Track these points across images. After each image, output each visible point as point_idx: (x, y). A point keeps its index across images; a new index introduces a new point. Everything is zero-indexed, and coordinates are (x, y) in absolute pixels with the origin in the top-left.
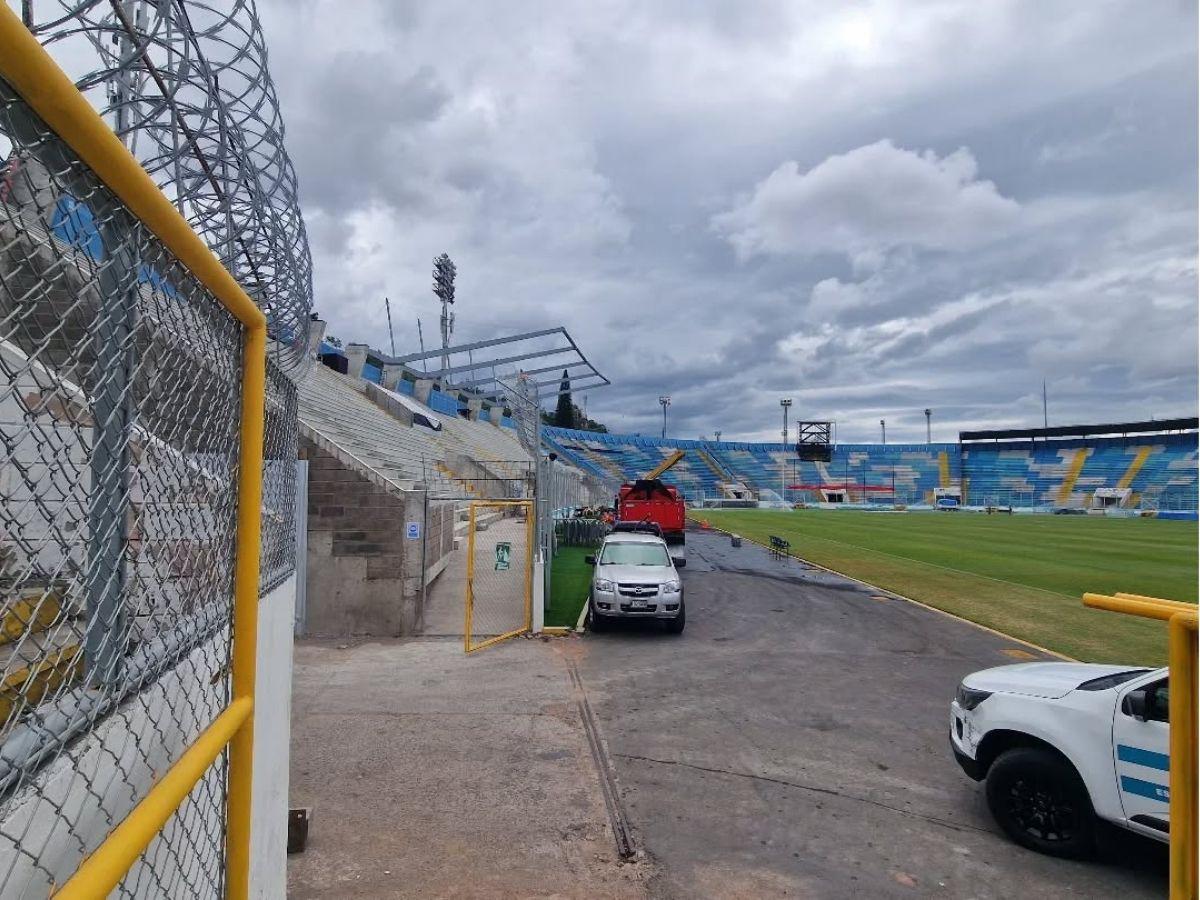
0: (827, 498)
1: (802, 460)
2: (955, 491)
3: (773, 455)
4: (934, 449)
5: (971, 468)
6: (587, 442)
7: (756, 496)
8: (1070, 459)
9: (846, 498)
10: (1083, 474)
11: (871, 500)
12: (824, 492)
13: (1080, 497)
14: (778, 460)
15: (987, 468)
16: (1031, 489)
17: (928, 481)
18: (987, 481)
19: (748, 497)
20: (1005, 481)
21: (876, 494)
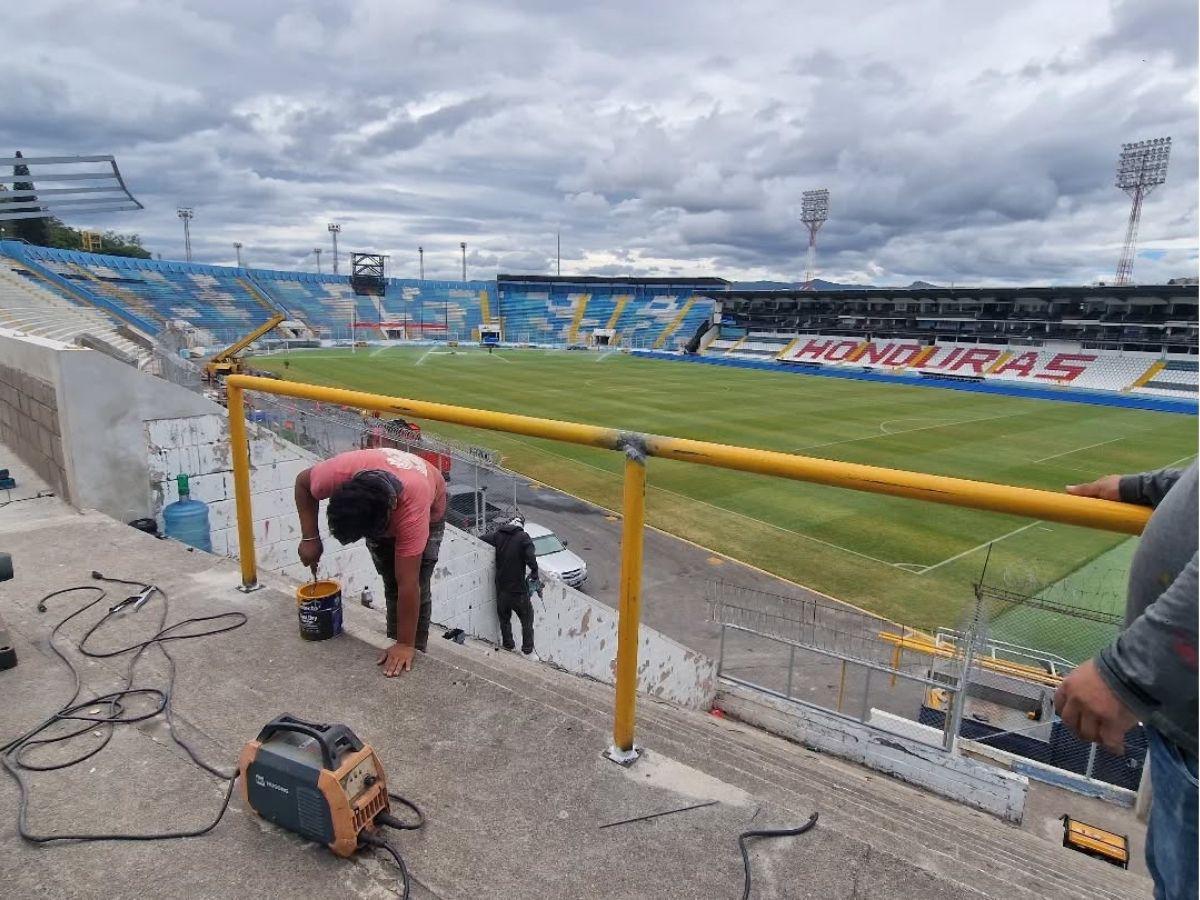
0: (386, 335)
1: (358, 294)
2: (495, 328)
3: (327, 287)
4: (475, 286)
5: (507, 307)
6: (92, 268)
7: (316, 334)
8: (578, 302)
9: (402, 336)
10: (586, 316)
11: (427, 337)
12: (384, 330)
13: (583, 335)
14: (333, 293)
15: (519, 307)
16: (550, 328)
17: (474, 317)
18: (518, 320)
19: (308, 335)
20: (533, 320)
21: (431, 331)
